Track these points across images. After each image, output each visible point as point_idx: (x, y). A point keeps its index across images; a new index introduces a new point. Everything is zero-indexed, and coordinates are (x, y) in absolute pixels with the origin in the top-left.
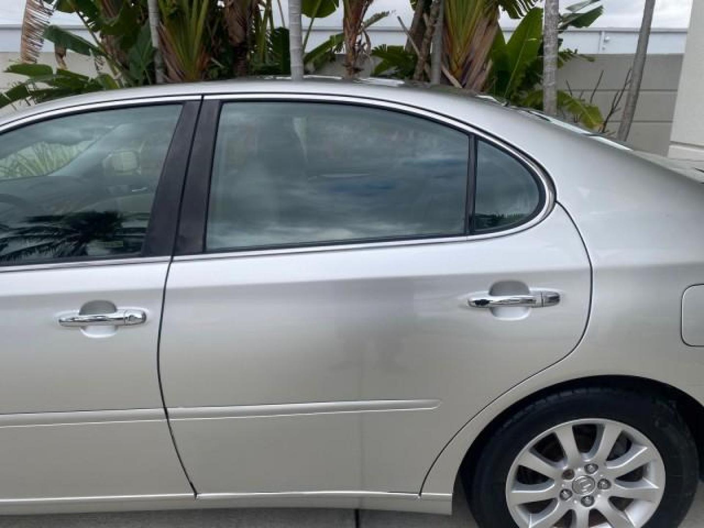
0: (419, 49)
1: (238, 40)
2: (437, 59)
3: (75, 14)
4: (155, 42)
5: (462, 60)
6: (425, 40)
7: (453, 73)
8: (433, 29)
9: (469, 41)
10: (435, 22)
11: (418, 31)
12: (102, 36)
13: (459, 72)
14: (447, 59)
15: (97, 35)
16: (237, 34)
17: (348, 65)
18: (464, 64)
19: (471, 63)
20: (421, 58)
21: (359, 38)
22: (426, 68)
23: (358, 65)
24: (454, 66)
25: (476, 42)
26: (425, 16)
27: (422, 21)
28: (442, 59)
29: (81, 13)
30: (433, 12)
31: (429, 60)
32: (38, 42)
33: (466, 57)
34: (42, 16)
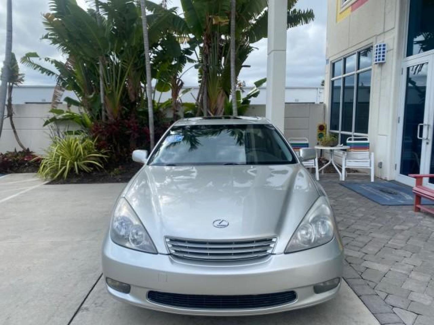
1: (133, 100)
2: (205, 107)
3: (72, 92)
4: (102, 101)
5: (214, 108)
7: (211, 112)
9: (216, 101)
12: (82, 98)
13: (214, 112)
14: (209, 107)
15: (80, 98)
16: (132, 98)
17: (174, 109)
21: (177, 99)
22: (202, 109)
23: (177, 110)
24: (212, 110)
25: (219, 101)
28: (208, 107)
29: (75, 91)
31: (202, 107)
32: (58, 101)
33: (216, 107)
34: (61, 92)
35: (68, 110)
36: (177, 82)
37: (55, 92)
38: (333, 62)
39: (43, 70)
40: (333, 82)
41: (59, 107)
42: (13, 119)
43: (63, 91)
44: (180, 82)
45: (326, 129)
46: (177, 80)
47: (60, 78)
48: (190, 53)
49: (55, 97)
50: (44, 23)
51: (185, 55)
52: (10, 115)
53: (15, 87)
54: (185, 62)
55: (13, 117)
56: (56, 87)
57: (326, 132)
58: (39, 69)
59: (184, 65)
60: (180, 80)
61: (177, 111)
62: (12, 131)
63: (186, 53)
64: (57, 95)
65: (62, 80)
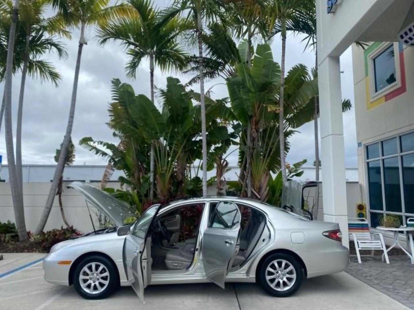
0: (243, 182)
1: (180, 179)
2: (249, 186)
3: (122, 171)
4: (152, 181)
5: (258, 187)
6: (245, 180)
7: (255, 191)
8: (247, 176)
9: (260, 180)
10: (248, 174)
11: (242, 177)
13: (258, 191)
14: (253, 186)
16: (180, 177)
17: (218, 188)
18: (259, 188)
19: (261, 188)
20: (244, 186)
21: (222, 179)
22: (246, 189)
23: (221, 187)
24: (256, 188)
25: (263, 180)
26: (245, 172)
27: (243, 173)
29: (124, 170)
30: (247, 171)
31: (246, 186)
32: (108, 180)
33: (260, 186)
34: (111, 172)
35: (120, 189)
36: (222, 162)
37: (106, 171)
38: (367, 145)
39: (98, 151)
40: (368, 163)
41: (108, 186)
42: (62, 197)
43: (113, 170)
44: (225, 163)
45: (366, 208)
46: (222, 161)
47: (112, 158)
48: (235, 137)
49: (105, 175)
50: (109, 110)
51: (231, 139)
52: (59, 193)
53: (66, 167)
54: (230, 145)
55: (62, 194)
56: (107, 167)
57: (365, 211)
58: (94, 150)
59: (229, 147)
60: (225, 160)
61: (221, 189)
62: (60, 208)
63: (231, 137)
64: (108, 175)
65: (114, 160)
